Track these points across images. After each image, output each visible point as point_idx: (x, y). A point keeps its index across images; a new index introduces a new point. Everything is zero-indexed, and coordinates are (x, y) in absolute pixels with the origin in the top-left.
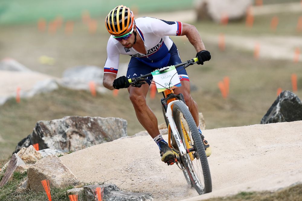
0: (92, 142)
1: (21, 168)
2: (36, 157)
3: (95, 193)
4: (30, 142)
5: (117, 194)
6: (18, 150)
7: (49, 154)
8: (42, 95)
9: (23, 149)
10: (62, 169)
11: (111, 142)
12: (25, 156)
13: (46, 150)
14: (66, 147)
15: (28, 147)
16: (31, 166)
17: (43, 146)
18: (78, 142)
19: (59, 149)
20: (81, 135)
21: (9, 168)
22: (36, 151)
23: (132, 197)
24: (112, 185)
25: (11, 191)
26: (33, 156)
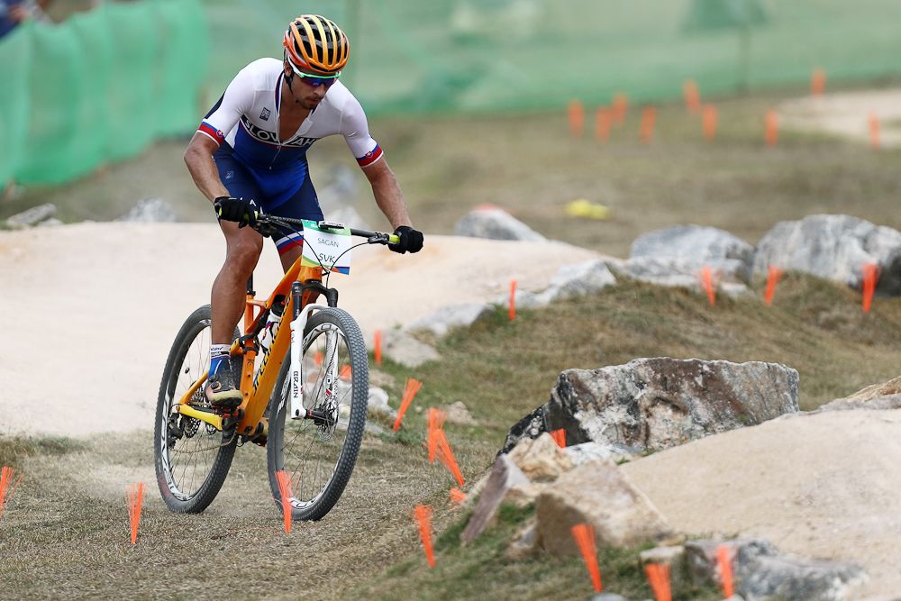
0: (706, 427)
1: (518, 493)
2: (559, 464)
3: (715, 561)
4: (543, 426)
5: (773, 563)
6: (512, 446)
7: (593, 457)
8: (574, 298)
9: (523, 444)
10: (627, 498)
11: (755, 428)
12: (530, 462)
13: (585, 446)
14: (636, 438)
15: (537, 437)
16: (544, 488)
17: (576, 436)
18: (670, 425)
19: (618, 443)
20: (676, 408)
21: (488, 493)
22: (559, 448)
23: (811, 574)
24: (760, 540)
25: (494, 552)
26: (550, 461)
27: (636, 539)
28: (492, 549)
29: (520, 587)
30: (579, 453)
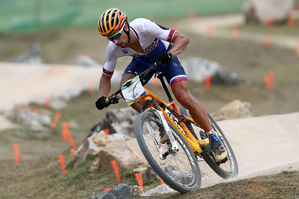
1: (93, 151)
2: (106, 141)
4: (101, 128)
6: (91, 135)
7: (118, 138)
9: (95, 134)
10: (128, 152)
12: (97, 140)
13: (115, 135)
14: (132, 131)
15: (99, 132)
16: (102, 148)
17: (112, 131)
19: (126, 133)
21: (83, 150)
22: (107, 136)
23: (189, 176)
25: (85, 170)
26: (103, 140)
27: (132, 165)
28: (84, 168)
29: (93, 181)
30: (113, 137)
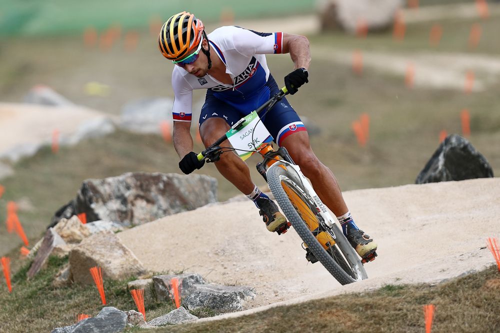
0: (165, 211)
1: (60, 250)
2: (82, 233)
3: (170, 287)
4: (74, 211)
5: (203, 288)
6: (56, 223)
7: (102, 229)
8: (91, 141)
9: (62, 222)
10: (121, 252)
11: (193, 212)
12: (66, 232)
13: (97, 223)
14: (126, 218)
15: (70, 218)
16: (74, 246)
17: (92, 217)
18: (145, 210)
19: (116, 221)
20: (148, 201)
21: (42, 250)
22: (82, 224)
23: (224, 293)
24: (195, 275)
25: (45, 283)
26: (77, 231)
27: (126, 275)
28: (44, 281)
29: (60, 302)
30: (94, 227)
